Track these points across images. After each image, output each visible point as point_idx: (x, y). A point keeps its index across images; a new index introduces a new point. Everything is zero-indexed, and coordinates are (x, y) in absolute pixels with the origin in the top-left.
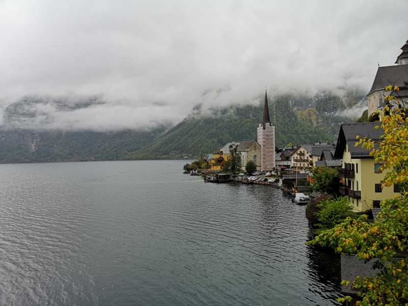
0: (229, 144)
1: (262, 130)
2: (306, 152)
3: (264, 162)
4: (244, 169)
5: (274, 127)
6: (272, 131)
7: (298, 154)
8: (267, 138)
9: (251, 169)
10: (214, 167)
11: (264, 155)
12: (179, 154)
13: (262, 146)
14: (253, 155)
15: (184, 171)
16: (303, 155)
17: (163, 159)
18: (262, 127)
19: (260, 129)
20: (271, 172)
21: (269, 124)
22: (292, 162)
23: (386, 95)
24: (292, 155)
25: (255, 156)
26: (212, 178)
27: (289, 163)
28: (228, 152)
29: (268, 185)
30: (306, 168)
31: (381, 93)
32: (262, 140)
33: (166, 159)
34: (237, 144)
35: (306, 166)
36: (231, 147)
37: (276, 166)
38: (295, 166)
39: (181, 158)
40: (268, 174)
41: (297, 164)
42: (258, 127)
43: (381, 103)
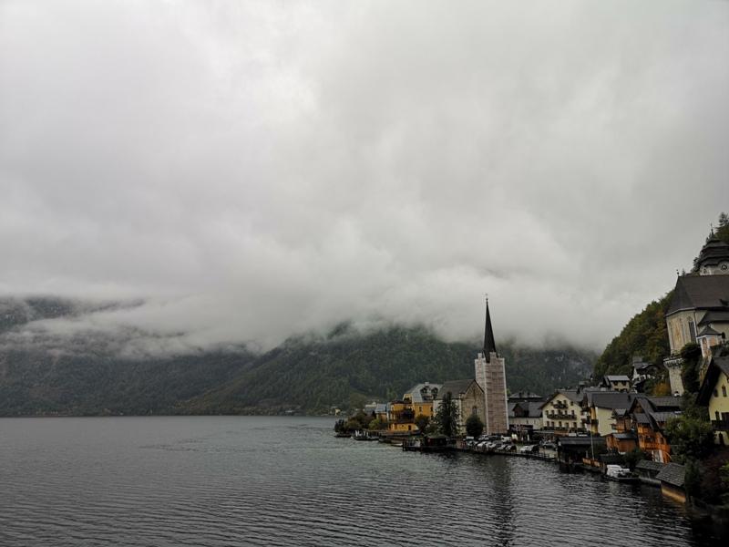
0: (421, 386)
1: (485, 364)
2: (568, 403)
3: (491, 419)
4: (463, 430)
5: (503, 359)
6: (500, 366)
7: (554, 406)
8: (493, 376)
9: (475, 429)
10: (398, 426)
11: (490, 406)
12: (277, 404)
13: (486, 392)
14: (471, 406)
15: (336, 433)
16: (565, 407)
18: (484, 359)
19: (480, 364)
20: (509, 435)
21: (494, 353)
22: (545, 418)
23: (699, 316)
24: (542, 408)
25: (475, 407)
26: (418, 444)
27: (531, 422)
28: (421, 400)
29: (522, 456)
30: (574, 430)
31: (691, 314)
32: (485, 381)
33: (253, 415)
34: (433, 386)
35: (571, 426)
36: (423, 391)
37: (511, 426)
38: (551, 425)
39: (281, 413)
40: (506, 439)
41: (553, 423)
42: (477, 358)
43: (692, 330)
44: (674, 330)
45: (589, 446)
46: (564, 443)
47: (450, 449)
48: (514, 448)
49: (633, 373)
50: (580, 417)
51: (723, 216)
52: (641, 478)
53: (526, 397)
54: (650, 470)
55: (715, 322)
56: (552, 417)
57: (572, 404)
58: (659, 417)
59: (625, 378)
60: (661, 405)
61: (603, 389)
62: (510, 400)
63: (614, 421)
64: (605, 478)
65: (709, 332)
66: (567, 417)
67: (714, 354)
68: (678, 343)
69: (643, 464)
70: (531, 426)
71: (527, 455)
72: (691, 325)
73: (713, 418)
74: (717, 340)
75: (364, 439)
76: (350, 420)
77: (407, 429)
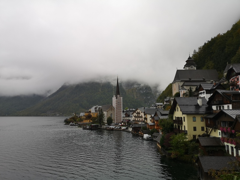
0: (95, 107)
1: (115, 99)
2: (141, 112)
3: (116, 118)
4: (106, 122)
5: (122, 98)
6: (121, 100)
7: (136, 113)
8: (118, 103)
9: (110, 121)
10: (86, 120)
11: (117, 113)
12: (53, 112)
13: (115, 108)
14: (110, 113)
15: (65, 123)
16: (139, 114)
17: (42, 116)
18: (116, 97)
19: (114, 99)
20: (121, 123)
21: (119, 95)
22: (133, 118)
23: (182, 84)
24: (132, 114)
25: (111, 114)
26: (88, 127)
27: (130, 118)
28: (94, 112)
29: (122, 131)
30: (141, 121)
31: (179, 83)
32: (115, 105)
33: (45, 116)
34: (99, 107)
35: (141, 120)
36: (96, 108)
37: (123, 120)
38: (135, 120)
39: (54, 115)
40: (120, 124)
41: (135, 119)
42: (113, 97)
43: (179, 88)
44: (174, 88)
45: (141, 127)
46: (134, 126)
47: (99, 128)
48: (120, 128)
50: (144, 117)
51: (195, 50)
52: (154, 139)
55: (186, 86)
56: (135, 117)
57: (142, 112)
59: (162, 104)
61: (155, 108)
62: (123, 112)
63: (151, 119)
64: (143, 139)
65: (183, 89)
66: (140, 117)
67: (183, 96)
68: (174, 93)
69: (155, 134)
70: (130, 120)
71: (124, 130)
72: (179, 86)
73: (174, 119)
74: (185, 91)
75: (73, 125)
76: (70, 119)
77: (89, 122)
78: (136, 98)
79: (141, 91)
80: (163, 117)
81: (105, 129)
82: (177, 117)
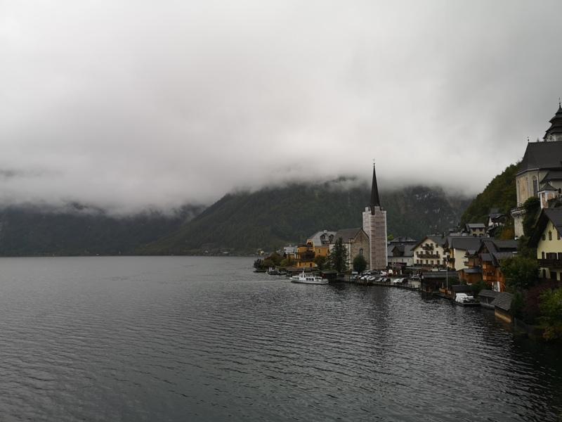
0: (320, 234)
1: (370, 216)
2: (434, 245)
3: (373, 258)
4: (351, 267)
5: (385, 212)
6: (383, 217)
7: (423, 248)
8: (376, 225)
9: (360, 265)
10: (302, 264)
11: (373, 248)
13: (370, 237)
14: (359, 248)
15: (255, 269)
16: (431, 248)
17: (193, 255)
18: (370, 212)
19: (367, 216)
21: (378, 207)
22: (416, 258)
23: (541, 176)
24: (413, 249)
25: (362, 249)
27: (405, 260)
28: (320, 244)
29: (394, 286)
30: (437, 266)
31: (536, 174)
32: (370, 229)
34: (330, 233)
35: (435, 263)
36: (323, 237)
37: (389, 263)
38: (419, 263)
40: (384, 273)
41: (421, 261)
42: (364, 211)
43: (535, 186)
44: (521, 187)
45: (445, 278)
47: (339, 281)
48: (389, 280)
49: (488, 222)
50: (442, 256)
52: (481, 303)
53: (403, 241)
54: (488, 298)
55: (554, 180)
56: (421, 256)
57: (437, 246)
58: (499, 256)
59: (482, 225)
60: (503, 246)
61: (464, 235)
62: (390, 244)
63: (467, 260)
64: (453, 303)
65: (548, 188)
66: (433, 257)
67: (550, 206)
68: (522, 198)
69: (483, 293)
70: (406, 264)
71: (398, 286)
72: (535, 182)
73: (540, 257)
74: (554, 195)
75: (275, 273)
76: (265, 259)
77: (309, 266)
78: (403, 212)
79: (417, 196)
80: (502, 253)
81: (353, 282)
82: (548, 252)
